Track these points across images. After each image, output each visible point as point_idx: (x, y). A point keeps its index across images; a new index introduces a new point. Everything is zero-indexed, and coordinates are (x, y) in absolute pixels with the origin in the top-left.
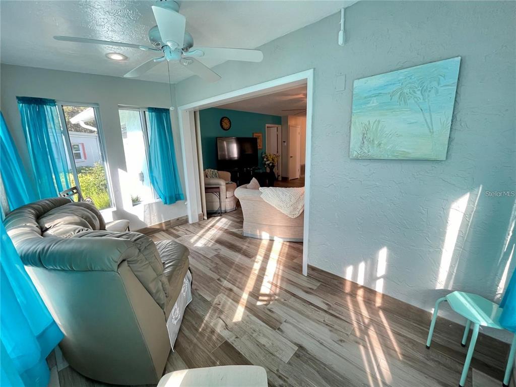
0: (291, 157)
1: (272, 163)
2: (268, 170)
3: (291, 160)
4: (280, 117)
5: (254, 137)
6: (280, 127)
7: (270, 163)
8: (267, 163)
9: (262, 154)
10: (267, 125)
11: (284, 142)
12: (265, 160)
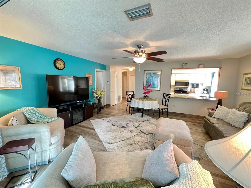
0: (112, 91)
1: (100, 96)
2: (96, 101)
3: (112, 93)
4: (105, 66)
5: (86, 77)
6: (104, 72)
7: (99, 96)
8: (96, 96)
9: (92, 89)
10: (96, 69)
11: (108, 81)
12: (95, 94)
